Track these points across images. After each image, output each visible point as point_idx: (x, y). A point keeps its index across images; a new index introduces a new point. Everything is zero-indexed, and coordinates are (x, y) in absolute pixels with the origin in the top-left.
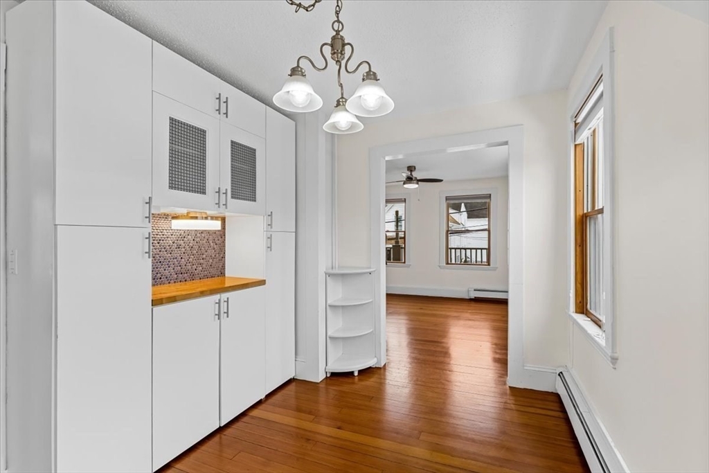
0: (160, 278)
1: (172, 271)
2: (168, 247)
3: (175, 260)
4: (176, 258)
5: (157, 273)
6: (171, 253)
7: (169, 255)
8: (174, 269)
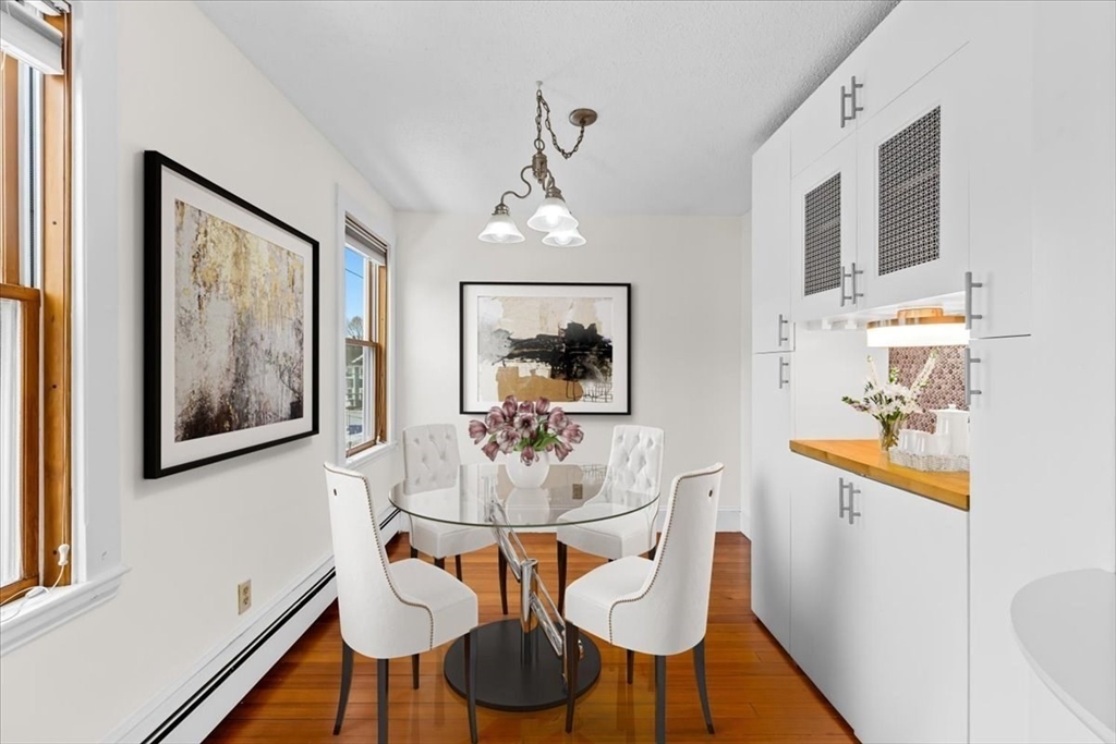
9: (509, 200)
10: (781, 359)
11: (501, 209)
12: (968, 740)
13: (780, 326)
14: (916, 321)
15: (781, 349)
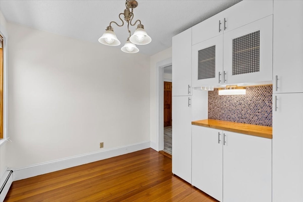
0: (230, 118)
1: (236, 116)
2: (234, 104)
3: (238, 111)
4: (239, 110)
5: (228, 116)
6: (236, 107)
7: (235, 108)
8: (237, 115)
9: (113, 25)
10: (189, 98)
11: (109, 28)
12: (272, 201)
13: (189, 88)
14: (234, 88)
15: (189, 95)
